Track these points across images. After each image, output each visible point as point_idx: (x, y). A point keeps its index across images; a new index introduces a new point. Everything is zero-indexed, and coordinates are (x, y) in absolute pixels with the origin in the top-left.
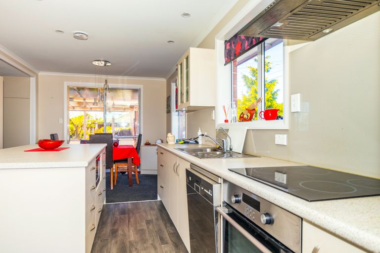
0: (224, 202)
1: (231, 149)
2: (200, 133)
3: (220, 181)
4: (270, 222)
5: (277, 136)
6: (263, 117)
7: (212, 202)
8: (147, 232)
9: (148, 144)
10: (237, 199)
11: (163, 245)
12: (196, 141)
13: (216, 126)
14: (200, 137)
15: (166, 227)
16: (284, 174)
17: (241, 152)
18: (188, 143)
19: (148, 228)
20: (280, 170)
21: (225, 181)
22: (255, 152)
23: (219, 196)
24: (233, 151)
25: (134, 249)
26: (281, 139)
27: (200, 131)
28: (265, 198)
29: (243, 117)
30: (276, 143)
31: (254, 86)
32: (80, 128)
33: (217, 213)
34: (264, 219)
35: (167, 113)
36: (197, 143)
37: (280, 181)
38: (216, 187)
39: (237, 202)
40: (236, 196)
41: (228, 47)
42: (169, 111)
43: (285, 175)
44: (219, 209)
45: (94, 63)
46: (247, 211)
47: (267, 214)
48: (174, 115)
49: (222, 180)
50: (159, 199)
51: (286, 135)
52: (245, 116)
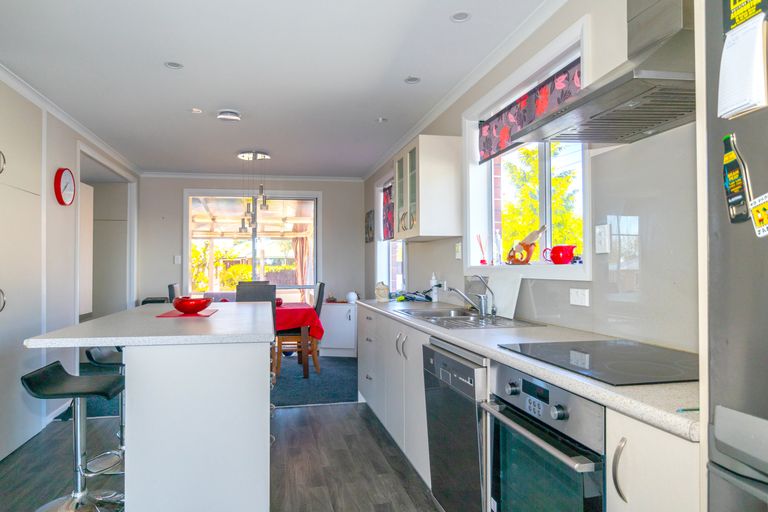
0: (492, 396)
1: (494, 312)
2: (434, 282)
3: (486, 362)
4: (563, 417)
5: (573, 291)
6: (549, 258)
7: (474, 396)
8: (350, 454)
9: (332, 301)
10: (514, 389)
11: (380, 476)
12: (427, 297)
13: (465, 270)
14: (435, 290)
15: (380, 446)
16: (586, 353)
17: (512, 317)
18: (413, 299)
19: (350, 447)
20: (578, 347)
21: (494, 363)
22: (536, 316)
23: (485, 386)
24: (497, 314)
25: (333, 480)
26: (581, 298)
27: (434, 278)
28: (556, 384)
29: (513, 257)
30: (572, 302)
31: (528, 184)
32: (196, 269)
33: (480, 409)
34: (555, 413)
35: (367, 242)
36: (429, 299)
37: (580, 365)
38: (478, 373)
39: (514, 393)
40: (512, 385)
41: (485, 133)
42: (370, 239)
43: (587, 356)
44: (484, 405)
45: (240, 156)
46: (529, 404)
47: (559, 407)
48: (382, 246)
49: (489, 360)
50: (361, 399)
51: (587, 291)
52: (518, 256)
